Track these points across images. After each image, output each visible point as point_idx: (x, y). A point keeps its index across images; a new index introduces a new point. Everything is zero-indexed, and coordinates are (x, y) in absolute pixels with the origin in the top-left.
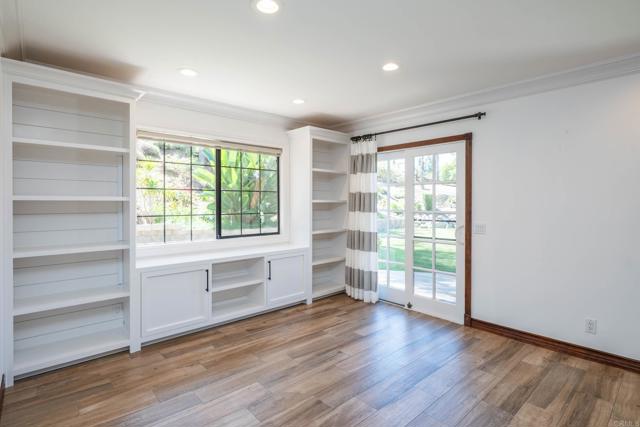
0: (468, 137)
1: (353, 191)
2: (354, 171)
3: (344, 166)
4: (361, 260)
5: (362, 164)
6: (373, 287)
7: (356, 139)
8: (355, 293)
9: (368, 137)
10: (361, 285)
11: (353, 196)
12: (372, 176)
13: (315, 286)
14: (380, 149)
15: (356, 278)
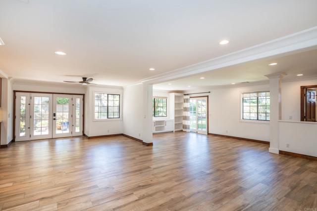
0: (208, 96)
1: (184, 106)
2: (185, 102)
3: (182, 101)
4: (186, 123)
5: (186, 101)
6: (189, 128)
7: (185, 95)
8: (184, 130)
9: (188, 94)
10: (186, 128)
11: (184, 108)
12: (189, 104)
13: (175, 129)
14: (190, 97)
15: (185, 127)
